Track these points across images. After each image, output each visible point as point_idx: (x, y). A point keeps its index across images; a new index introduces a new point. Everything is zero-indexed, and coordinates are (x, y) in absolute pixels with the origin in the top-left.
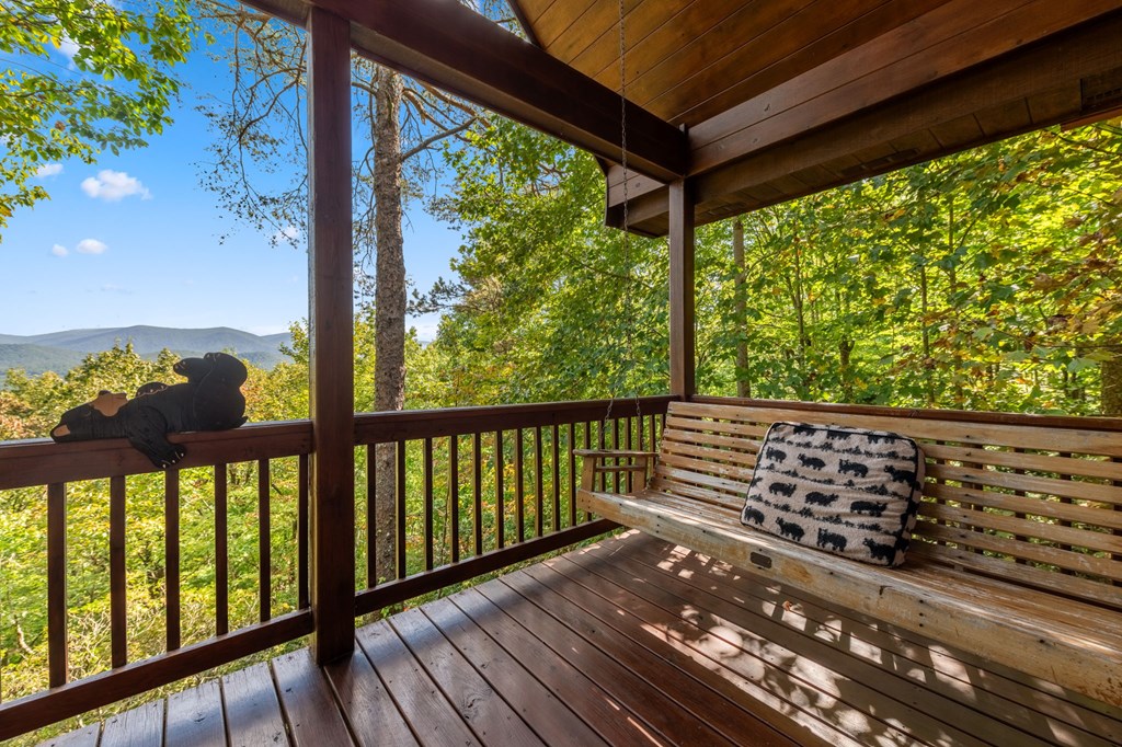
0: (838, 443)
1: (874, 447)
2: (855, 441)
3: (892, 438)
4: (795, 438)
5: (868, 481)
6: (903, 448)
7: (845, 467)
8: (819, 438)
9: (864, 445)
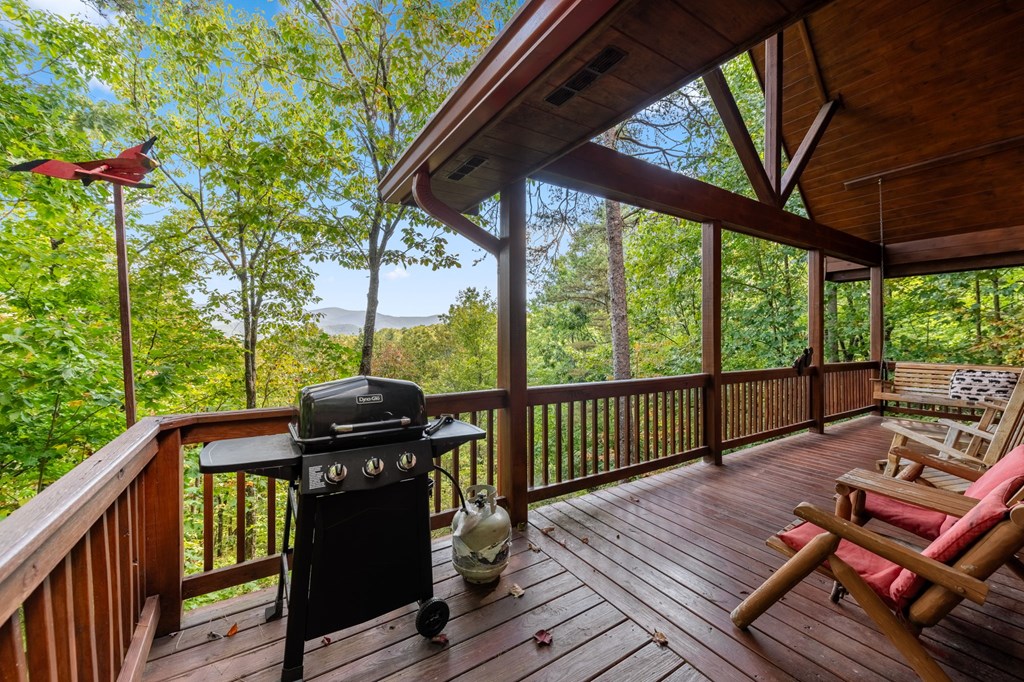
0: (986, 375)
1: (1001, 376)
2: (993, 374)
3: (1007, 373)
4: (968, 374)
5: (1001, 385)
6: (1011, 375)
7: (991, 381)
8: (979, 373)
9: (997, 375)
